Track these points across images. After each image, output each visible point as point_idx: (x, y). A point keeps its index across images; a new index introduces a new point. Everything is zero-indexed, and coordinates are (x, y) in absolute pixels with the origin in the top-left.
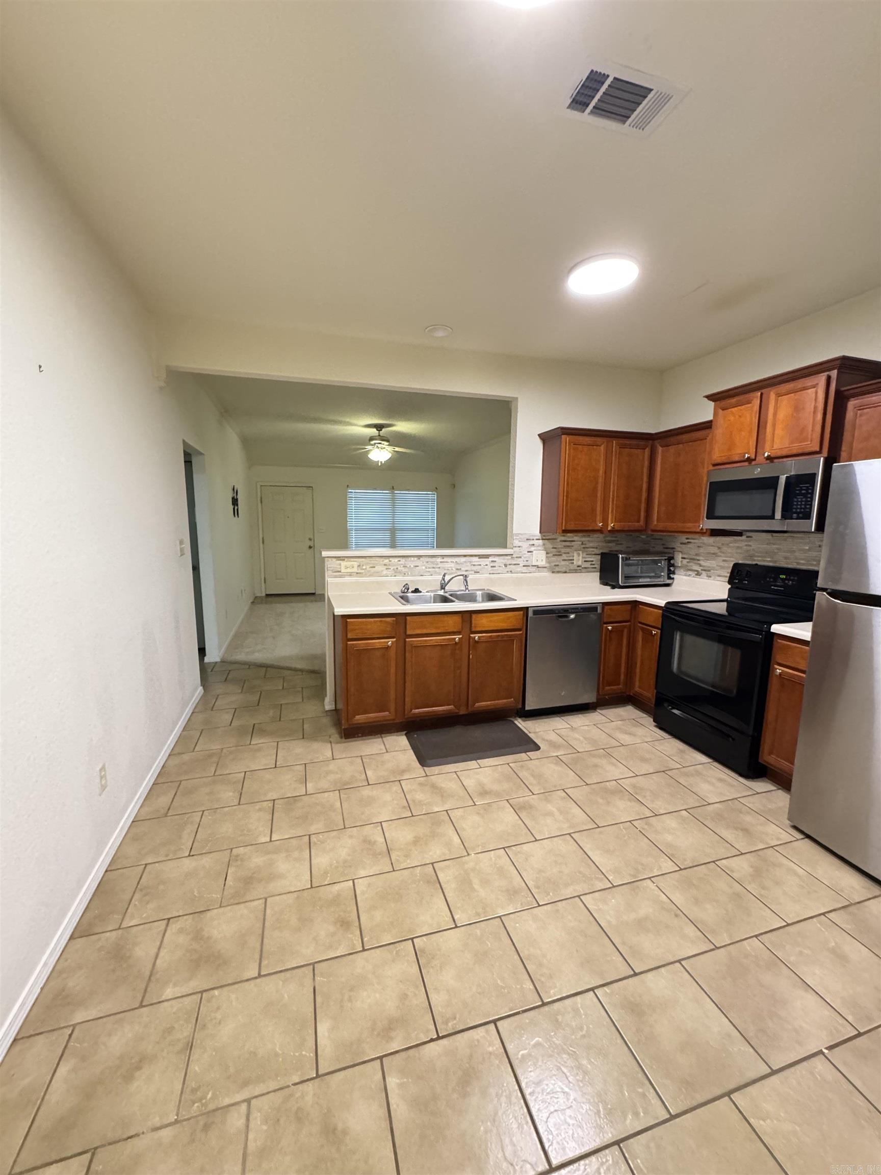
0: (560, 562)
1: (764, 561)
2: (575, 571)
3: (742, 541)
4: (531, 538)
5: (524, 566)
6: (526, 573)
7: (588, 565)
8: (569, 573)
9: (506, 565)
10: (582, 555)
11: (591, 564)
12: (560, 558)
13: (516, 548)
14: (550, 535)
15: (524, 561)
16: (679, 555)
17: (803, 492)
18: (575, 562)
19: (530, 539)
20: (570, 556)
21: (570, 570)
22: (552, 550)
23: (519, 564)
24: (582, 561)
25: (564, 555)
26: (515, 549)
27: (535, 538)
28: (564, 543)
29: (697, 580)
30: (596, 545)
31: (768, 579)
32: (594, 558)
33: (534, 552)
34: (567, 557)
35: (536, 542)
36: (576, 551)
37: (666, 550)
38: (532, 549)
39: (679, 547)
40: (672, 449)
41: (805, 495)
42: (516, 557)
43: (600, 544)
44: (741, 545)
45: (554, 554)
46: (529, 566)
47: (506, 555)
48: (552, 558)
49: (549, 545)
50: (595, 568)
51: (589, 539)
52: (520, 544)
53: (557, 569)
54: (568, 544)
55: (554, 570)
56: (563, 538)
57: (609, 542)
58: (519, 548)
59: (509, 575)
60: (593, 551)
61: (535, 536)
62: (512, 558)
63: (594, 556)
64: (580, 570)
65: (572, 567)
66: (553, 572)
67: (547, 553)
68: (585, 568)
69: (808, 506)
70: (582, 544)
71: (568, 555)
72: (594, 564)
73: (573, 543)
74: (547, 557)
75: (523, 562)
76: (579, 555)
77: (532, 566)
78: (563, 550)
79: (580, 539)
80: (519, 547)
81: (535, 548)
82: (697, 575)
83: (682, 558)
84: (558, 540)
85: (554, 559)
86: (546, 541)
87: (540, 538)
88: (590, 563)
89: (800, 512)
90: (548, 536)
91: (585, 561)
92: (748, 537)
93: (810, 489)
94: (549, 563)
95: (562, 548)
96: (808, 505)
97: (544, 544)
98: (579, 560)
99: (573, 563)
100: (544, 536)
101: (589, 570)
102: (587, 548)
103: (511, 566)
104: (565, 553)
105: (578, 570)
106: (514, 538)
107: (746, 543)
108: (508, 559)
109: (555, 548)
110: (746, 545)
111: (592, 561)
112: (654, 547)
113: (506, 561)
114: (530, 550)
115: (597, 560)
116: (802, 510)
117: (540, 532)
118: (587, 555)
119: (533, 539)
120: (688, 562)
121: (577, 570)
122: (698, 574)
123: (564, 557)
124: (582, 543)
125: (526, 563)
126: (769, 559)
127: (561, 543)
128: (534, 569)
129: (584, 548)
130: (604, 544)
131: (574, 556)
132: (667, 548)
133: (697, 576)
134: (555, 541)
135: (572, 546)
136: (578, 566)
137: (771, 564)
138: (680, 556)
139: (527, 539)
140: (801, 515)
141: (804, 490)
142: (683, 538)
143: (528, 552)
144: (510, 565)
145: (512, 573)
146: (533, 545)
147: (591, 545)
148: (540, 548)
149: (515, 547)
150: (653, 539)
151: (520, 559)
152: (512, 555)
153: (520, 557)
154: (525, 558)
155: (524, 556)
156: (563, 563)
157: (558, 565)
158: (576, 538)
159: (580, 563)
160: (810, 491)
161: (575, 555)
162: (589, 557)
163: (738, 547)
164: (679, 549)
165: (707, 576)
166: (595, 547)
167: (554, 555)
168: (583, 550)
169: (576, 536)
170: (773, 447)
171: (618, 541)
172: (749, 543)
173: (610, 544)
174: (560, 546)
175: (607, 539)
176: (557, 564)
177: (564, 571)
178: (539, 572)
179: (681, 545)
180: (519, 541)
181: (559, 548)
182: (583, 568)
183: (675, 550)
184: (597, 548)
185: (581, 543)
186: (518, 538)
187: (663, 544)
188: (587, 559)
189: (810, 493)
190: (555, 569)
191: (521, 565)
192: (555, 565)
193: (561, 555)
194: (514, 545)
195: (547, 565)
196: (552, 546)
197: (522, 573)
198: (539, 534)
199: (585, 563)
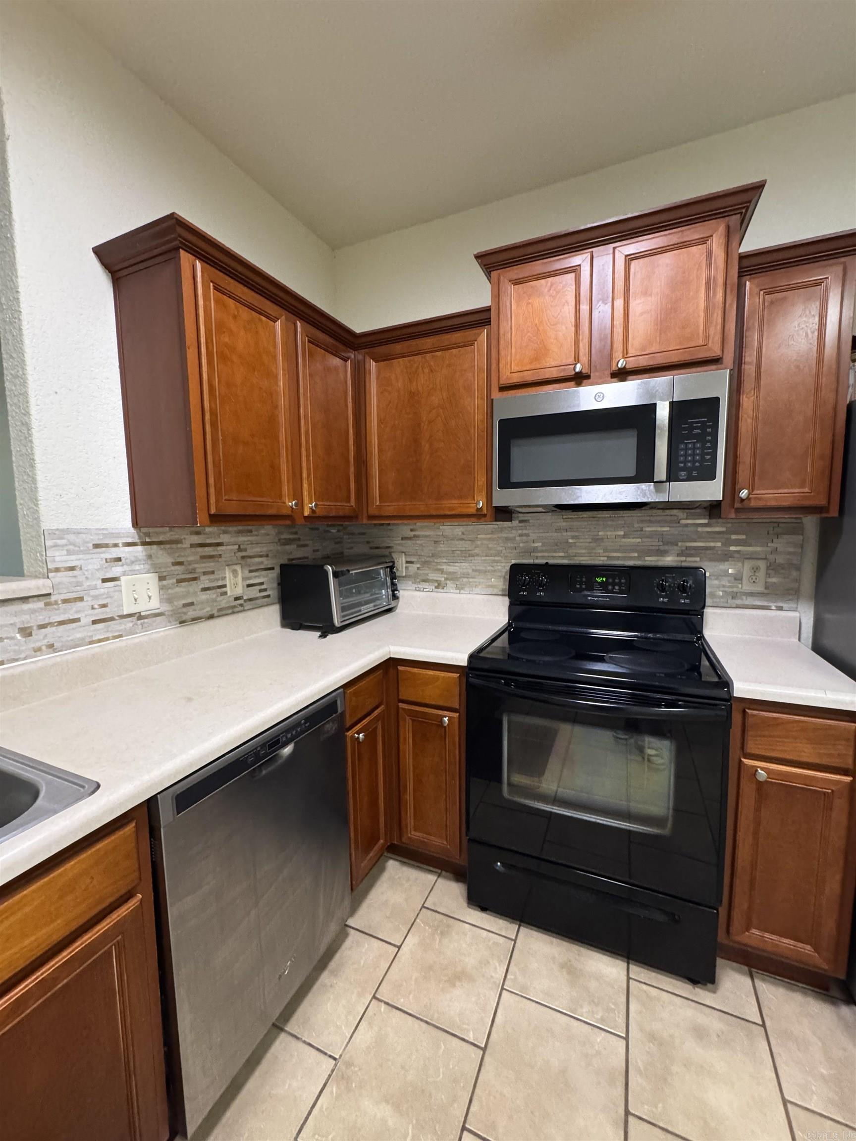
0: (195, 593)
1: (554, 557)
2: (232, 610)
3: (512, 528)
4: (111, 541)
5: (94, 622)
6: (107, 639)
7: (254, 592)
8: (219, 616)
9: (26, 632)
10: (242, 573)
11: (261, 591)
12: (196, 587)
13: (59, 574)
14: (164, 533)
15: (93, 608)
16: (402, 557)
17: (695, 431)
18: (228, 589)
19: (106, 546)
20: (218, 580)
21: (220, 610)
22: (173, 568)
23: (77, 620)
24: (243, 587)
25: (203, 578)
26: (57, 578)
27: (120, 541)
28: (200, 549)
29: (440, 595)
30: (265, 549)
31: (578, 586)
32: (264, 577)
33: (122, 578)
34: (211, 581)
35: (124, 552)
36: (228, 565)
37: (376, 551)
38: (116, 571)
39: (399, 544)
40: (399, 365)
41: (701, 438)
42: (65, 601)
43: (272, 547)
44: (511, 535)
45: (179, 577)
46: (112, 619)
47: (25, 599)
48: (177, 589)
49: (163, 557)
50: (268, 596)
51: (250, 538)
52: (72, 561)
53: (191, 613)
54: (208, 551)
55: (184, 618)
56: (196, 539)
57: (288, 542)
58: (71, 573)
59: (47, 658)
60: (262, 563)
61: (118, 535)
62: (46, 604)
63: (264, 573)
64: (241, 605)
65: (224, 602)
66: (181, 623)
67: (161, 578)
68: (250, 600)
69: (708, 457)
70: (240, 550)
71: (212, 577)
72: (265, 590)
73: (220, 548)
74: (162, 588)
75: (91, 612)
76: (235, 572)
77: (122, 617)
78: (201, 567)
79: (233, 540)
80: (72, 569)
81: (126, 568)
82: (436, 587)
83: (407, 562)
84: (186, 545)
85: (181, 589)
86: (155, 547)
87: (137, 540)
88: (258, 587)
89: (696, 469)
90: (158, 534)
91: (249, 586)
92: (520, 522)
93: (709, 427)
94: (169, 600)
95: (196, 562)
96: (708, 454)
97: (150, 557)
98: (236, 585)
99: (226, 593)
100: (148, 535)
101: (259, 602)
102: (250, 557)
103: (49, 630)
104: (205, 573)
105: (239, 605)
106: (49, 543)
107: (520, 532)
108: (33, 611)
109: (180, 563)
110: (521, 535)
111: (262, 584)
112: (351, 548)
113: (26, 617)
114: (109, 576)
115: (269, 580)
116: (697, 464)
117: (136, 524)
118: (251, 571)
119: (116, 545)
120: (418, 568)
121: (234, 607)
122: (439, 585)
123: (205, 581)
124: (239, 546)
125: (100, 614)
126: (561, 554)
127: (193, 550)
128: (128, 624)
129: (243, 557)
130: (279, 548)
131: (224, 578)
132: (377, 548)
133: (439, 590)
134: (180, 546)
135: (220, 556)
136: (236, 599)
137: (565, 562)
138: (404, 559)
139: (97, 546)
140: (695, 474)
141: (697, 428)
142: (405, 529)
143: (105, 580)
144: (42, 627)
145: (55, 651)
146: (119, 559)
147: (257, 550)
148: (137, 567)
149: (57, 570)
150: (349, 534)
151: (79, 604)
152: (49, 594)
153: (81, 599)
154: (96, 597)
155: (93, 593)
156: (204, 596)
157: (192, 604)
158: (225, 538)
159: (239, 591)
160: (709, 430)
161: (228, 574)
162: (256, 577)
163: (507, 539)
164: (400, 548)
165: (457, 588)
166: (264, 553)
167: (180, 581)
168: (243, 562)
169: (225, 532)
170: (627, 353)
171: (299, 539)
172: (525, 532)
173: (287, 547)
174: (191, 558)
175: (283, 537)
176: (189, 601)
177: (208, 615)
178: (144, 628)
179: (404, 542)
180: (69, 553)
181: (190, 563)
182: (245, 601)
183: (392, 550)
184: (267, 556)
185: (236, 547)
186: (63, 542)
187: (368, 542)
188: (251, 582)
189: (709, 434)
190: (185, 613)
191: (86, 620)
192: (185, 605)
193: (195, 579)
194: (51, 566)
195: (165, 608)
196: (171, 560)
197: (91, 643)
198: (132, 530)
199: (250, 588)
